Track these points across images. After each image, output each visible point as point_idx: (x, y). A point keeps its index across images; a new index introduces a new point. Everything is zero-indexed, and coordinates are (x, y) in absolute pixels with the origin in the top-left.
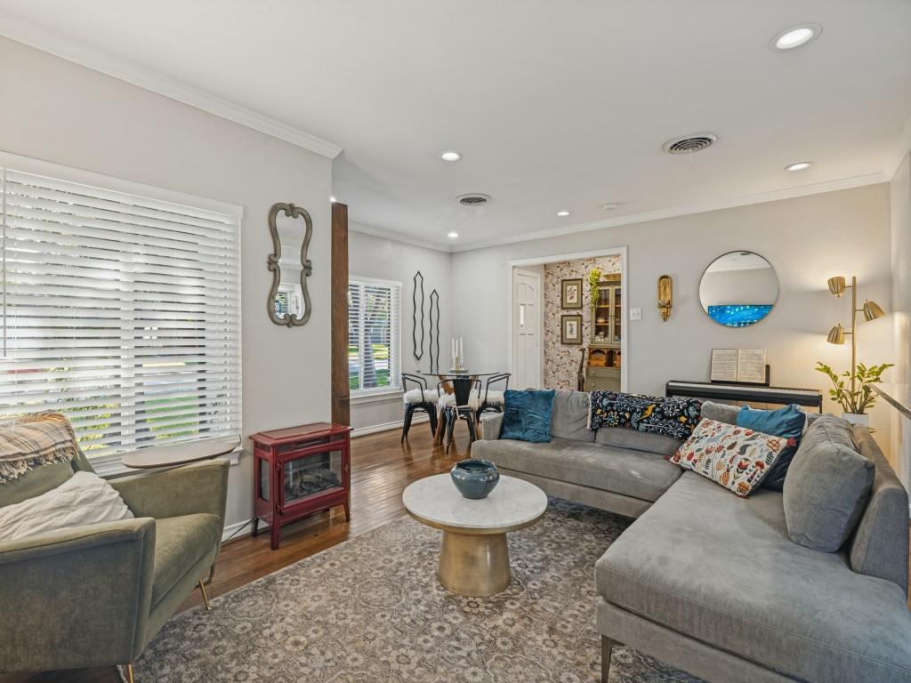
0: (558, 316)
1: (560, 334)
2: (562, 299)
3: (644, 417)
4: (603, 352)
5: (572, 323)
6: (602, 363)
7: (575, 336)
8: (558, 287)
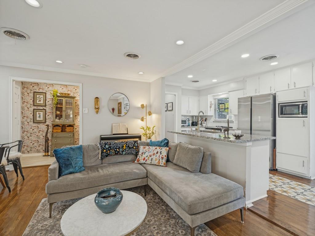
0: (32, 109)
1: (32, 118)
2: (34, 101)
3: (124, 149)
4: (60, 126)
5: (40, 113)
6: (60, 131)
7: (42, 119)
8: (32, 95)
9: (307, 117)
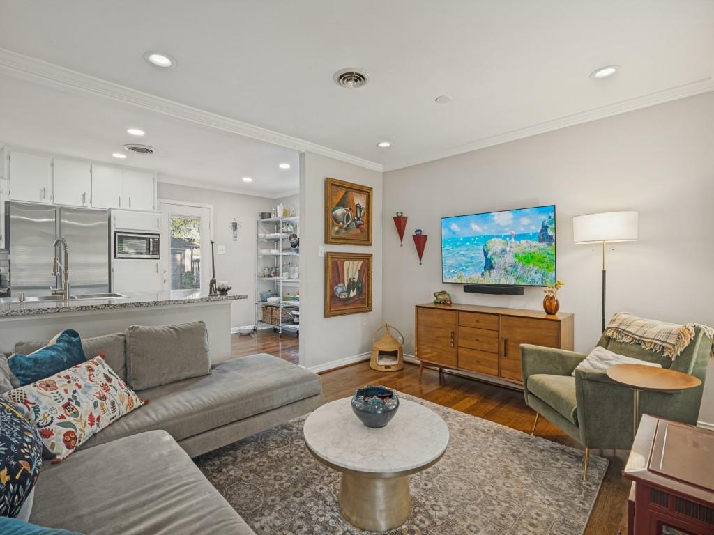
9: (159, 258)
